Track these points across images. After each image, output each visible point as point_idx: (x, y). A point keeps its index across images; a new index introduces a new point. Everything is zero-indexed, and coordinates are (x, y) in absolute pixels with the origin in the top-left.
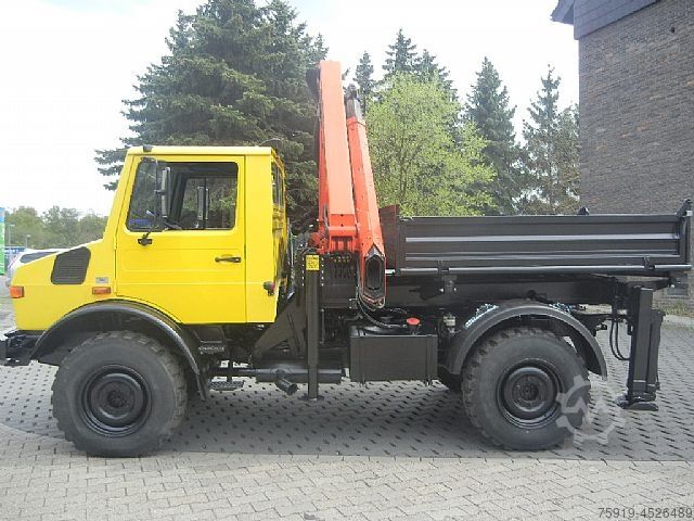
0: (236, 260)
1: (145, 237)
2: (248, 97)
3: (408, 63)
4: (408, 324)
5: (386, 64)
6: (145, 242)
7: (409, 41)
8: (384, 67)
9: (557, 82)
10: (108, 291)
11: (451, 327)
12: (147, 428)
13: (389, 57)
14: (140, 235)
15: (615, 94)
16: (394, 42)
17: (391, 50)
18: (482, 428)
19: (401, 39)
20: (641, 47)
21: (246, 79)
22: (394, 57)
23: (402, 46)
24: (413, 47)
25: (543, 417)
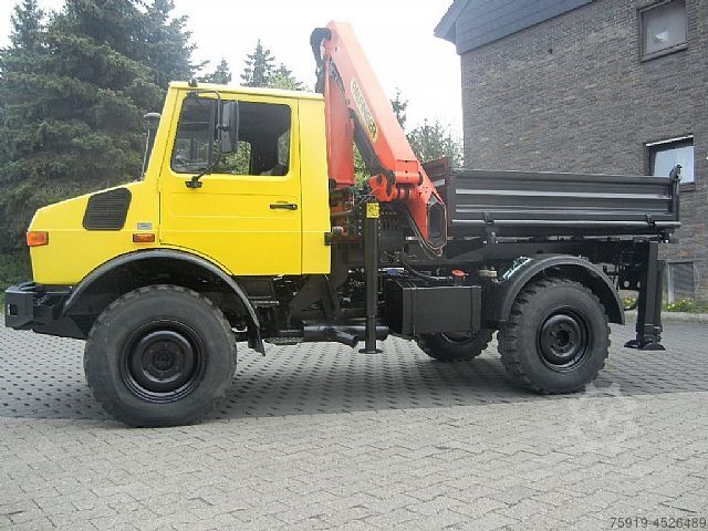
0: (292, 207)
1: (195, 179)
2: (139, 84)
3: (265, 74)
4: (453, 276)
5: (244, 74)
6: (194, 184)
7: (268, 52)
8: (243, 77)
9: (405, 105)
10: (151, 238)
11: (495, 278)
12: (201, 390)
13: (248, 67)
14: (189, 177)
15: (498, 106)
16: (253, 52)
17: (249, 60)
18: (524, 374)
19: (259, 49)
20: (522, 65)
21: (135, 66)
22: (252, 67)
23: (260, 57)
24: (271, 59)
25: (572, 362)
